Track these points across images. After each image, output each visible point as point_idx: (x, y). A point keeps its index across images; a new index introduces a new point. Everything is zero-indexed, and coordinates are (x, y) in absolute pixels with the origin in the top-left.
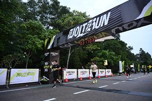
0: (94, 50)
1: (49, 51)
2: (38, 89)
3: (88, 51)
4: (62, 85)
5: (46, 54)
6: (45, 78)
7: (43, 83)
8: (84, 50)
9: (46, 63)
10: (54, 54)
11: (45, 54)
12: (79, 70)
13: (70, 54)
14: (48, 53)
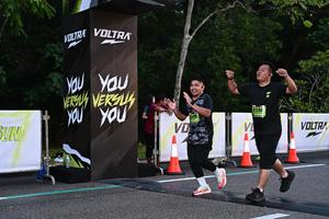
0: (318, 14)
1: (86, 21)
2: (43, 202)
3: (285, 20)
4: (158, 188)
5: (73, 39)
6: (69, 155)
7: (64, 175)
8: (264, 11)
9: (75, 84)
10: (108, 36)
11: (69, 38)
12: (235, 116)
13: (188, 38)
14: (81, 34)
